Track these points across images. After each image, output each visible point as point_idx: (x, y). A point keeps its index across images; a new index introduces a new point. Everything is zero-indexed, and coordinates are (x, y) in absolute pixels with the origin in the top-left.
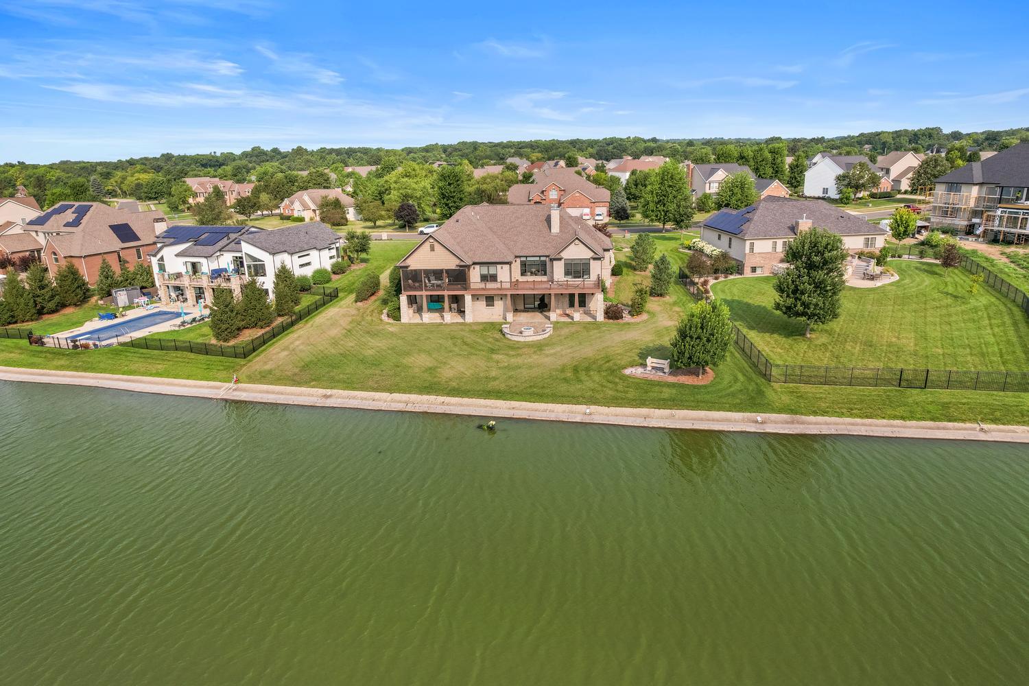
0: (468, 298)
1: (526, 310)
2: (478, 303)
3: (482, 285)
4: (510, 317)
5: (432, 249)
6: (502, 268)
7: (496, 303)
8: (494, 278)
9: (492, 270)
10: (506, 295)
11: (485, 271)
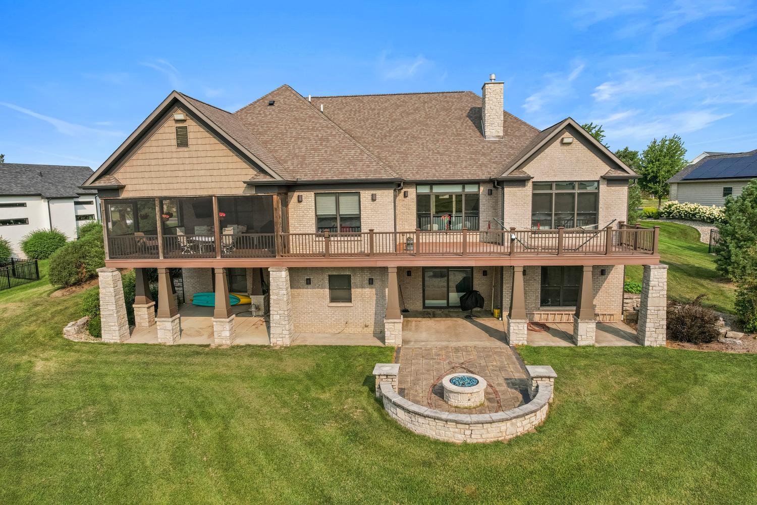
0: (279, 279)
1: (429, 312)
2: (307, 293)
3: (319, 246)
4: (395, 332)
5: (182, 140)
6: (374, 199)
7: (356, 292)
8: (351, 224)
9: (347, 206)
10: (384, 270)
11: (328, 206)
